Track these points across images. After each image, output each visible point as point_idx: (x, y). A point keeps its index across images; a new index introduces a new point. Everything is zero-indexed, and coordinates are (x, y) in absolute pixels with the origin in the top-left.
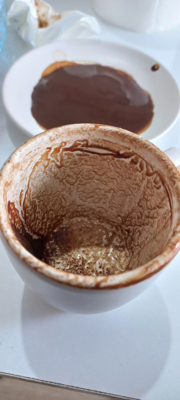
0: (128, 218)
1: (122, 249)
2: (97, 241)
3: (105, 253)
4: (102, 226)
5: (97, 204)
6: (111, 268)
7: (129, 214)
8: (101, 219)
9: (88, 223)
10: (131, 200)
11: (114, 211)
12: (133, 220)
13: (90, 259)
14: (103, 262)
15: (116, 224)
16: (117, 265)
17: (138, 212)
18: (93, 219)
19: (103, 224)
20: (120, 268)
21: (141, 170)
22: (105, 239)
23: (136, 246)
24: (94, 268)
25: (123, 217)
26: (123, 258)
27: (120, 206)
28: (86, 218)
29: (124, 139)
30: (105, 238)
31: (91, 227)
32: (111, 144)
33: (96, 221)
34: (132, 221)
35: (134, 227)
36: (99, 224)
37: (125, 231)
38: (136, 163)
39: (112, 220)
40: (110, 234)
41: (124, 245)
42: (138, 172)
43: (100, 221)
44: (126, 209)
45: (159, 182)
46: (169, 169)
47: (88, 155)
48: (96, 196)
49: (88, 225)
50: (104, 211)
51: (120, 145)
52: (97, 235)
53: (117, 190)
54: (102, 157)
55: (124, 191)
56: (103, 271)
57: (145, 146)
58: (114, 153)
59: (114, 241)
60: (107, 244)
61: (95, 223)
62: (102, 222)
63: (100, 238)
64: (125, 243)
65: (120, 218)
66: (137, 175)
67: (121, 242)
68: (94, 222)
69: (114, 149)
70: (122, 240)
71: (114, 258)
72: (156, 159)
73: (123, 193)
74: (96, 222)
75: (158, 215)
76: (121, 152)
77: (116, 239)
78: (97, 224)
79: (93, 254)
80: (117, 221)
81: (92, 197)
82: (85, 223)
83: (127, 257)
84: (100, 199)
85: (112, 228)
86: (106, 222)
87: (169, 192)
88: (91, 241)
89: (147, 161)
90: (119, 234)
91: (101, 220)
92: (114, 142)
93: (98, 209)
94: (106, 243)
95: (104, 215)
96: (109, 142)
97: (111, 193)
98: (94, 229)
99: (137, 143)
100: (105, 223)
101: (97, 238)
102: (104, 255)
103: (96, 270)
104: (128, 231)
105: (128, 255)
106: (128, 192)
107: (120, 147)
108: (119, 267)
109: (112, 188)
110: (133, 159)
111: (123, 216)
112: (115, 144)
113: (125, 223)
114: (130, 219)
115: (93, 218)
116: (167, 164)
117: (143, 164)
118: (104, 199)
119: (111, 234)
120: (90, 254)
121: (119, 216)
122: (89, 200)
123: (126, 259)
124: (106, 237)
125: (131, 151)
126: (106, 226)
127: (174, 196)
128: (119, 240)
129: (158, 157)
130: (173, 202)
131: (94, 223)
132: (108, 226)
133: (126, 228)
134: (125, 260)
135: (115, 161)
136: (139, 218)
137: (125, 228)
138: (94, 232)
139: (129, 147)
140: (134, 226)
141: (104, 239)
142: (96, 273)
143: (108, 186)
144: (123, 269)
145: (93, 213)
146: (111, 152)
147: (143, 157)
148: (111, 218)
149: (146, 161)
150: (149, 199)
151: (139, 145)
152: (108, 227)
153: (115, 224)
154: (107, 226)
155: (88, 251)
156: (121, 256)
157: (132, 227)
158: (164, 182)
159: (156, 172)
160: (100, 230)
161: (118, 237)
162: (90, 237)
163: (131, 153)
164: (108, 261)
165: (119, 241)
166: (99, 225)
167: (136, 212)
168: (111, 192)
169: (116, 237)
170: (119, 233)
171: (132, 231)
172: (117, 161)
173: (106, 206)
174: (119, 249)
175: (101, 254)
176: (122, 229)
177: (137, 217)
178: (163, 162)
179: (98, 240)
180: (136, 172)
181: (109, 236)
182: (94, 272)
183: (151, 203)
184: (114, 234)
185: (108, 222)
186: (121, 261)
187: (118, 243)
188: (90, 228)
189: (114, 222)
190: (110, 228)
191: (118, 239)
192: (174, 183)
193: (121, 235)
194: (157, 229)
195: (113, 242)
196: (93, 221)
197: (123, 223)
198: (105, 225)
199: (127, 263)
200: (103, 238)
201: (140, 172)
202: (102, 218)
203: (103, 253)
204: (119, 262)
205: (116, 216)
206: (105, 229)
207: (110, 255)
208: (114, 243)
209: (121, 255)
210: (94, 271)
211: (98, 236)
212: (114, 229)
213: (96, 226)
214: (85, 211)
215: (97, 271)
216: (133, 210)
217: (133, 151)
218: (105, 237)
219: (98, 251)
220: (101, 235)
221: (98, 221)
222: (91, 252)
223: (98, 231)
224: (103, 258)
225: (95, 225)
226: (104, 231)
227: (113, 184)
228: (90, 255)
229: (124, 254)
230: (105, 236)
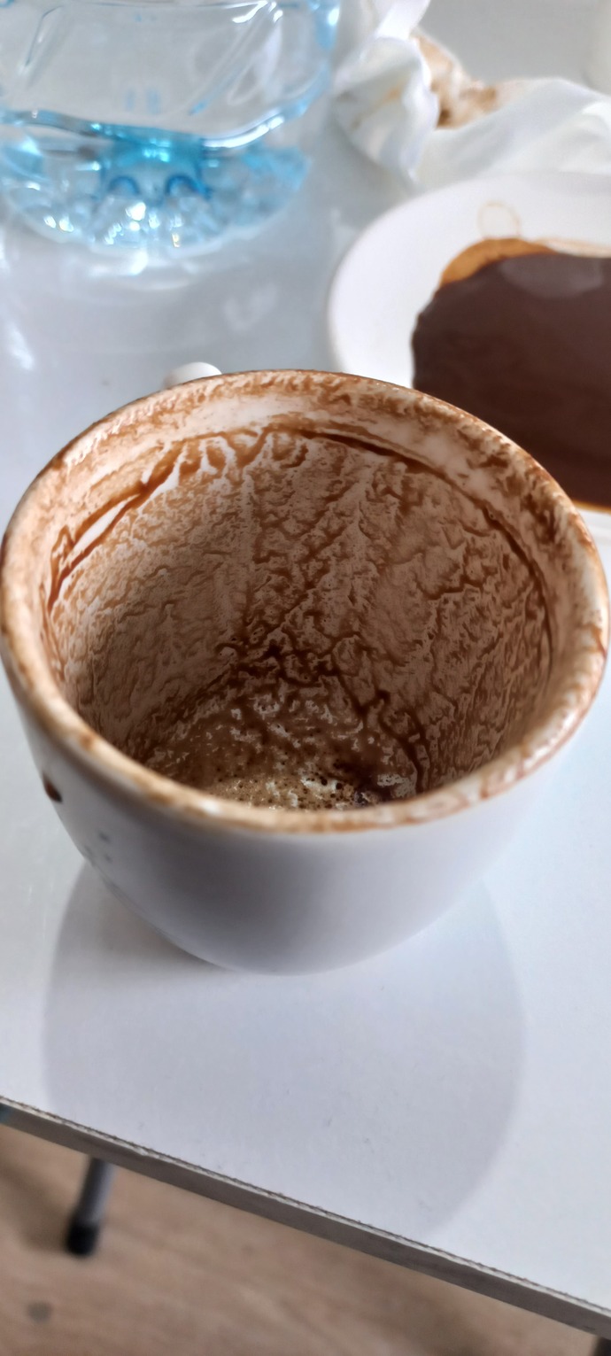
0: (249, 624)
1: (295, 704)
2: (239, 757)
3: (286, 754)
4: (201, 721)
5: (156, 686)
6: (337, 756)
7: (245, 612)
8: (184, 711)
9: (170, 757)
10: (228, 575)
11: (203, 653)
12: (269, 611)
13: (288, 797)
14: (310, 769)
15: (227, 677)
16: (336, 735)
17: (269, 579)
18: (169, 733)
19: (196, 718)
20: (347, 733)
21: (218, 468)
22: (243, 733)
23: (329, 651)
24: (321, 798)
25: (234, 639)
26: (324, 712)
27: (207, 623)
28: (156, 753)
29: (136, 432)
30: (241, 733)
31: (187, 754)
32: (114, 478)
33: (178, 732)
34: (264, 618)
35: (283, 624)
36: (189, 727)
37: (265, 662)
38: (196, 466)
39: (210, 681)
40: (236, 715)
41: (289, 691)
42: (212, 483)
43: (185, 721)
44: (228, 614)
45: (293, 444)
46: (300, 387)
47: (82, 572)
48: (142, 665)
49: (178, 760)
50: (175, 684)
51: (133, 460)
52: (220, 750)
53: (178, 589)
54: (108, 539)
55: (198, 572)
56: (338, 778)
57: (196, 399)
58: (130, 499)
59: (263, 714)
60: (260, 735)
61: (183, 736)
62: (190, 717)
63: (234, 745)
64: (287, 684)
65: (227, 651)
66: (214, 491)
67: (275, 697)
68: (177, 736)
69: (125, 486)
70: (273, 689)
71: (311, 735)
72: (246, 399)
73: (197, 579)
74: (182, 732)
75: (347, 513)
76: (145, 479)
77: (259, 704)
78: (186, 734)
79: (276, 783)
80: (224, 665)
81: (134, 681)
82: (167, 766)
83: (327, 700)
84: (153, 665)
85: (223, 697)
86: (199, 704)
87: (344, 433)
88: (232, 774)
89: (225, 430)
90: (251, 690)
91: (186, 714)
92: (116, 468)
93: (162, 698)
94: (257, 736)
95: (185, 690)
96: (107, 478)
97: (169, 617)
98: (196, 750)
99: (171, 411)
100: (199, 707)
101: (227, 755)
102: (290, 758)
103: (329, 795)
104: (274, 650)
105: (326, 694)
106: (210, 562)
107: (136, 466)
108: (344, 734)
109: (165, 600)
110: (185, 462)
111: (232, 636)
112: (121, 468)
113: (247, 646)
114: (256, 620)
115: (167, 732)
116: (286, 382)
117: (218, 445)
118: (162, 652)
119: (237, 712)
120: (272, 793)
121: (220, 647)
122: (135, 695)
123: (333, 704)
124: (237, 728)
125: (168, 447)
126: (208, 713)
127: (374, 422)
128: (268, 697)
129: (249, 389)
130: (385, 437)
131: (179, 739)
132: (213, 705)
133: (261, 652)
134: (331, 709)
135: (138, 518)
136: (279, 589)
137: (256, 657)
138: (208, 755)
139: (159, 442)
140: (282, 619)
141: (242, 739)
142: (338, 800)
143: (153, 607)
144: (355, 727)
145: (159, 719)
146: (121, 505)
147: (208, 429)
148: (203, 677)
149: (222, 434)
150: (282, 515)
151: (180, 411)
152: (214, 707)
153: (222, 682)
154: (209, 709)
155: (260, 792)
156: (314, 714)
157: (278, 631)
158: (308, 429)
159: (267, 430)
160: (209, 735)
161: (257, 698)
162: (219, 770)
163: (170, 452)
164: (314, 755)
165: (267, 701)
166: (194, 728)
167: (264, 585)
168: (166, 615)
169: (253, 702)
170: (252, 682)
171: (283, 641)
172: (144, 512)
173: (175, 662)
174: (291, 710)
175: (283, 763)
176: (251, 666)
177: (273, 593)
178: (272, 387)
179: (237, 753)
180: (207, 487)
181: (239, 718)
182: (332, 803)
183: (299, 514)
184: (241, 702)
185: (202, 695)
186: (331, 721)
187: (272, 705)
188: (187, 757)
189: (219, 678)
190: (219, 706)
191: (262, 700)
192: (346, 398)
193: (258, 682)
194: (377, 541)
195: (263, 719)
196: (173, 738)
197: (242, 653)
198: (205, 713)
199: (345, 708)
200: (236, 739)
201: (218, 476)
202: (183, 708)
203: (285, 757)
204: (330, 727)
205: (212, 660)
206: (214, 718)
207: (297, 740)
208: (268, 718)
209: (310, 714)
210: (330, 801)
211: (223, 748)
212: (231, 693)
213: (191, 740)
214: (143, 736)
215: (333, 796)
216: (250, 594)
217: (173, 443)
218: (238, 733)
219: (274, 768)
220: (224, 740)
221: (181, 726)
222: (268, 788)
223: (210, 741)
224: (298, 763)
225: (187, 739)
226: (217, 726)
227: (161, 586)
228: (277, 793)
229: (313, 705)
230: (235, 732)
